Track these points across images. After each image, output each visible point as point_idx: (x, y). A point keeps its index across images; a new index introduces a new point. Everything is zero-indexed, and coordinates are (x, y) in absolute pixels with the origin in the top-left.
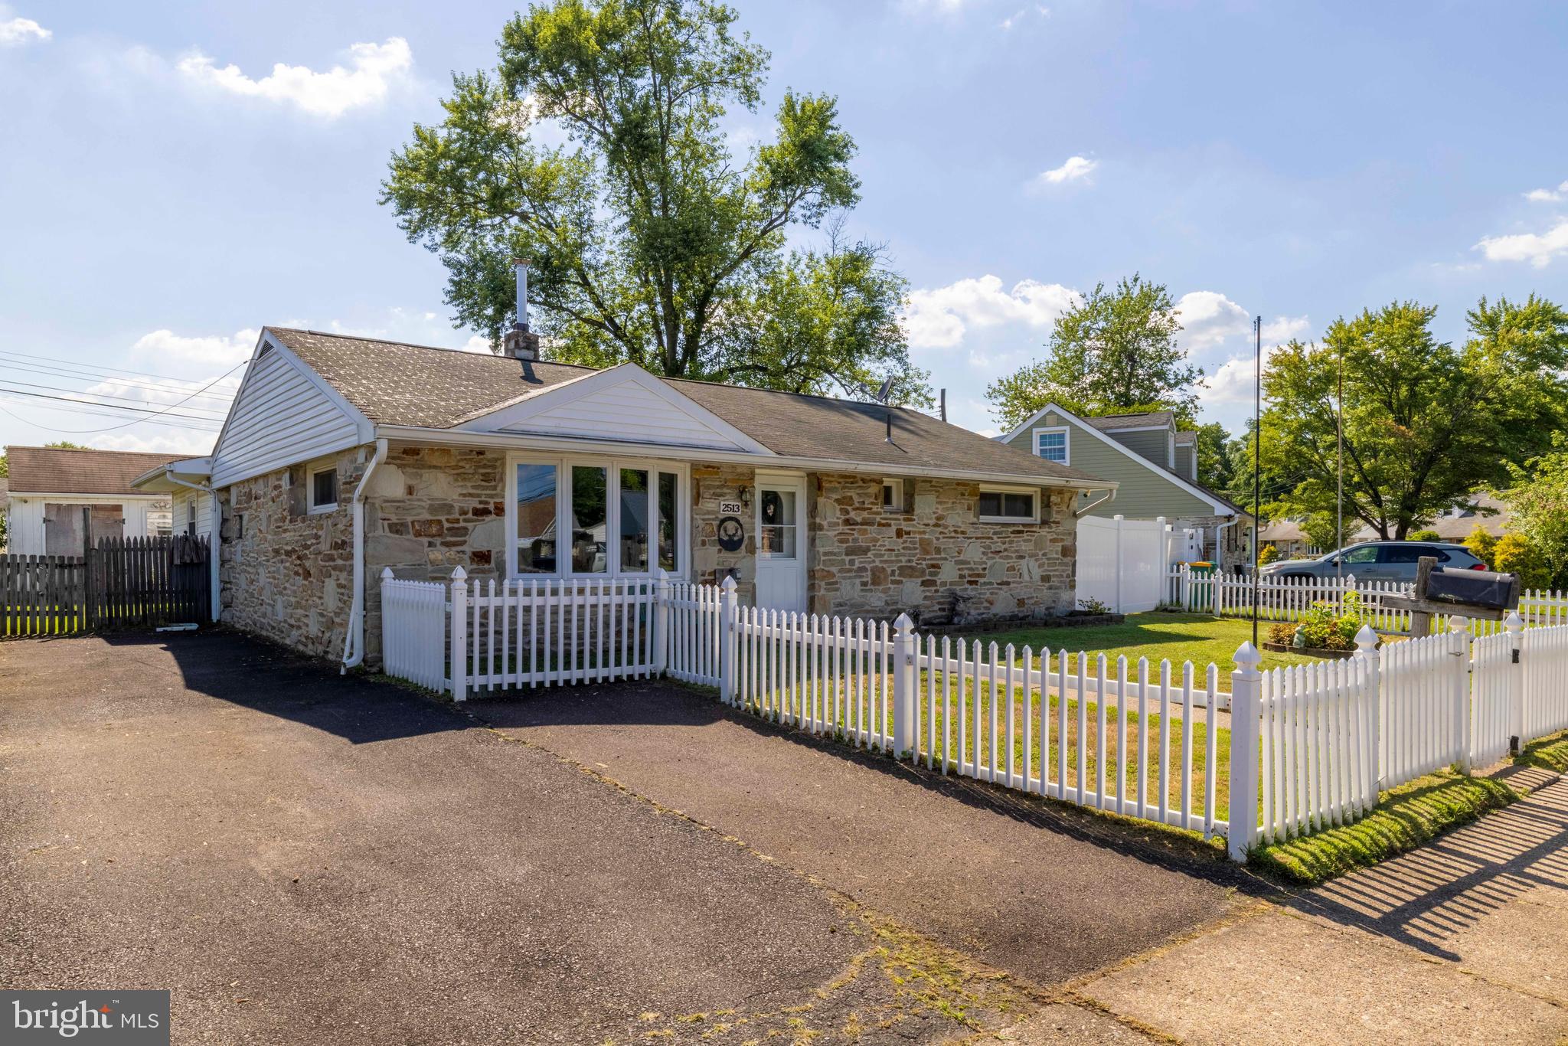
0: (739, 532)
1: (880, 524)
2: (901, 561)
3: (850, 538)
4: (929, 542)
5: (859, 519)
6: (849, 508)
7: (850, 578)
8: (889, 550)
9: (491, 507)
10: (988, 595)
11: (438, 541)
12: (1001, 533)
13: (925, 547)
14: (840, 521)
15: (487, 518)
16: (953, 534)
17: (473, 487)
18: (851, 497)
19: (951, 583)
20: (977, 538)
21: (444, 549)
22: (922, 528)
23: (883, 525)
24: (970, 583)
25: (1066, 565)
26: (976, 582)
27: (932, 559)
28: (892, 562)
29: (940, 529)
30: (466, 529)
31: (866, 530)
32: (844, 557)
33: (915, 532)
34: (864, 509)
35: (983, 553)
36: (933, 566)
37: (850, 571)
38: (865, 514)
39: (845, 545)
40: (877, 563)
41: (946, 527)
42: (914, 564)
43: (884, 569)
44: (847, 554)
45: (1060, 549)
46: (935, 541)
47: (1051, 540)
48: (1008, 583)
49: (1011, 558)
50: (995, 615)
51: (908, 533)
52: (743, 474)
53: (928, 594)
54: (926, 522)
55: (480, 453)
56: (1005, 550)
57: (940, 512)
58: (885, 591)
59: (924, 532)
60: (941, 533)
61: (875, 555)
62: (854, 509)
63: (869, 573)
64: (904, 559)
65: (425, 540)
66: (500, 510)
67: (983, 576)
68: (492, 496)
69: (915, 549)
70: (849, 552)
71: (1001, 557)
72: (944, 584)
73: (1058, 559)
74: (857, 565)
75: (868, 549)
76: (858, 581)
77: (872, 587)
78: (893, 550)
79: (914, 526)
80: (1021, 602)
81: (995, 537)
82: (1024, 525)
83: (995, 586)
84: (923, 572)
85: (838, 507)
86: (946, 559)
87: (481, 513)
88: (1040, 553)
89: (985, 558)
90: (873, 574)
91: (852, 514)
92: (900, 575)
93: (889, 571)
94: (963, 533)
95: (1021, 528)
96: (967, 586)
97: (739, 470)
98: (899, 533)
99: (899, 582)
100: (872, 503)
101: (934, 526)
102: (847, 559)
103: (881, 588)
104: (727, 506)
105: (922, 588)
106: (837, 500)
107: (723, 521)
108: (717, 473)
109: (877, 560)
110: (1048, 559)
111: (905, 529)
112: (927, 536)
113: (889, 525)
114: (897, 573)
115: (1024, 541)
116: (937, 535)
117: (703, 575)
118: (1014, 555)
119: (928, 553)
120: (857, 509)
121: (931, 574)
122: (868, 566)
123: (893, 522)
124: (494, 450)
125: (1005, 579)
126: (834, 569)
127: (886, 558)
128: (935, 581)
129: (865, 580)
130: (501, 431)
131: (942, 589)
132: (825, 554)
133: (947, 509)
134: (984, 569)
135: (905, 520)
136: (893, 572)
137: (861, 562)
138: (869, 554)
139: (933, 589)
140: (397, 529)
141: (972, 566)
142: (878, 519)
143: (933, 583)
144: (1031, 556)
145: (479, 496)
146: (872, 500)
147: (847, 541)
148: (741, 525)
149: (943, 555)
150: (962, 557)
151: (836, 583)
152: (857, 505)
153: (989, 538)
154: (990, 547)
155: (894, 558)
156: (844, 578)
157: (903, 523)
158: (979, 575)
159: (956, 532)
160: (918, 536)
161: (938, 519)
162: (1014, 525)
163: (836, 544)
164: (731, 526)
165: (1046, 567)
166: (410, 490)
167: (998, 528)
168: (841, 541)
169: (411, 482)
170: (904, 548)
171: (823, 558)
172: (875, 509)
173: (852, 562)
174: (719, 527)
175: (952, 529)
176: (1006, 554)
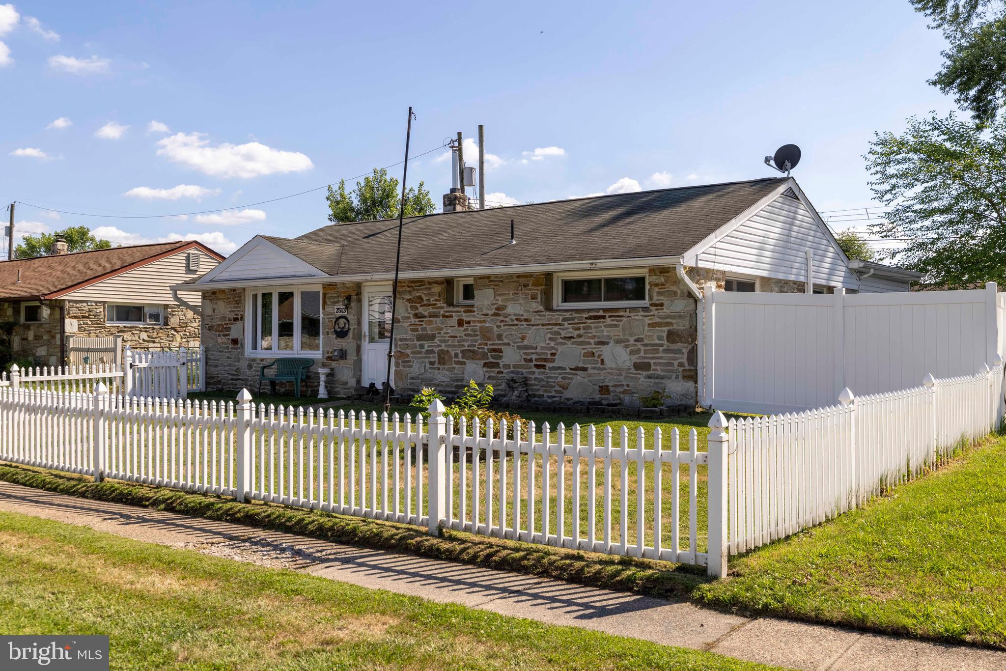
0: (347, 326)
1: (444, 316)
2: (463, 346)
3: (419, 328)
4: (489, 329)
5: (426, 314)
6: (418, 305)
7: (420, 358)
8: (451, 337)
9: (239, 317)
10: (560, 379)
11: (222, 333)
12: (573, 319)
13: (486, 334)
14: (411, 315)
15: (237, 322)
16: (516, 322)
17: (234, 307)
18: (420, 297)
19: (515, 366)
20: (543, 325)
21: (223, 337)
22: (482, 318)
23: (447, 317)
24: (537, 366)
25: (679, 351)
26: (544, 367)
27: (493, 344)
28: (455, 346)
29: (501, 318)
30: (230, 328)
31: (432, 321)
32: (416, 342)
33: (474, 322)
34: (429, 305)
35: (550, 339)
36: (494, 350)
37: (420, 353)
38: (431, 309)
39: (416, 333)
40: (443, 347)
41: (506, 316)
42: (476, 348)
43: (448, 351)
44: (418, 340)
45: (665, 335)
46: (495, 329)
47: (649, 325)
48: (585, 369)
49: (589, 343)
50: (568, 399)
51: (469, 322)
52: (350, 288)
53: (492, 374)
54: (485, 312)
55: (235, 290)
56: (579, 336)
57: (500, 303)
58: (451, 370)
59: (484, 322)
60: (502, 321)
61: (440, 341)
62: (421, 306)
63: (436, 355)
64: (466, 344)
65: (218, 333)
66: (242, 318)
67: (553, 361)
68: (238, 311)
69: (477, 335)
70: (419, 338)
71: (573, 344)
72: (507, 366)
73: (662, 345)
74: (426, 348)
75: (432, 337)
76: (427, 360)
77: (439, 366)
78: (456, 337)
79: (474, 316)
80: (604, 390)
81: (566, 323)
82: (605, 310)
83: (568, 371)
84: (485, 356)
85: (409, 305)
86: (509, 344)
87: (236, 319)
88: (632, 340)
89: (552, 344)
90: (439, 356)
91: (421, 310)
92: (463, 357)
93: (453, 354)
94: (526, 320)
95: (601, 313)
96: (534, 369)
97: (347, 286)
98: (460, 323)
99: (464, 363)
100: (436, 300)
101: (495, 315)
102: (418, 343)
103: (446, 367)
104: (338, 309)
105: (485, 369)
106: (409, 300)
107: (338, 319)
108: (334, 289)
109: (443, 345)
110: (644, 345)
111: (465, 319)
112: (487, 325)
113: (451, 317)
114: (460, 355)
115: (606, 326)
116: (498, 323)
117: (328, 353)
118: (592, 341)
119: (489, 339)
120: (424, 305)
121: (493, 357)
122: (436, 350)
123: (454, 314)
124: (239, 289)
125: (580, 365)
126: (408, 351)
127: (450, 343)
128: (498, 364)
129: (432, 360)
130: (211, 281)
131: (506, 371)
132: (401, 340)
133: (508, 300)
134: (553, 354)
135: (465, 312)
136: (456, 355)
137: (429, 347)
138: (436, 340)
139: (496, 370)
140: (210, 328)
141: (538, 351)
142: (442, 312)
143: (497, 365)
144: (618, 342)
145: (234, 311)
146: (437, 298)
147: (417, 330)
148: (348, 321)
149: (506, 341)
150: (525, 343)
151: (410, 361)
152: (426, 302)
153: (560, 325)
154: (559, 334)
155: (456, 344)
156: (416, 358)
157: (464, 314)
158: (546, 360)
159: (517, 319)
160: (479, 325)
161: (497, 309)
162: (590, 310)
163: (410, 332)
164: (342, 321)
165: (642, 354)
166: (214, 310)
167: (568, 315)
168: (412, 330)
169: (214, 307)
170: (465, 335)
171: (400, 343)
172: (439, 304)
173: (422, 346)
174: (335, 322)
175: (514, 318)
176: (580, 340)
